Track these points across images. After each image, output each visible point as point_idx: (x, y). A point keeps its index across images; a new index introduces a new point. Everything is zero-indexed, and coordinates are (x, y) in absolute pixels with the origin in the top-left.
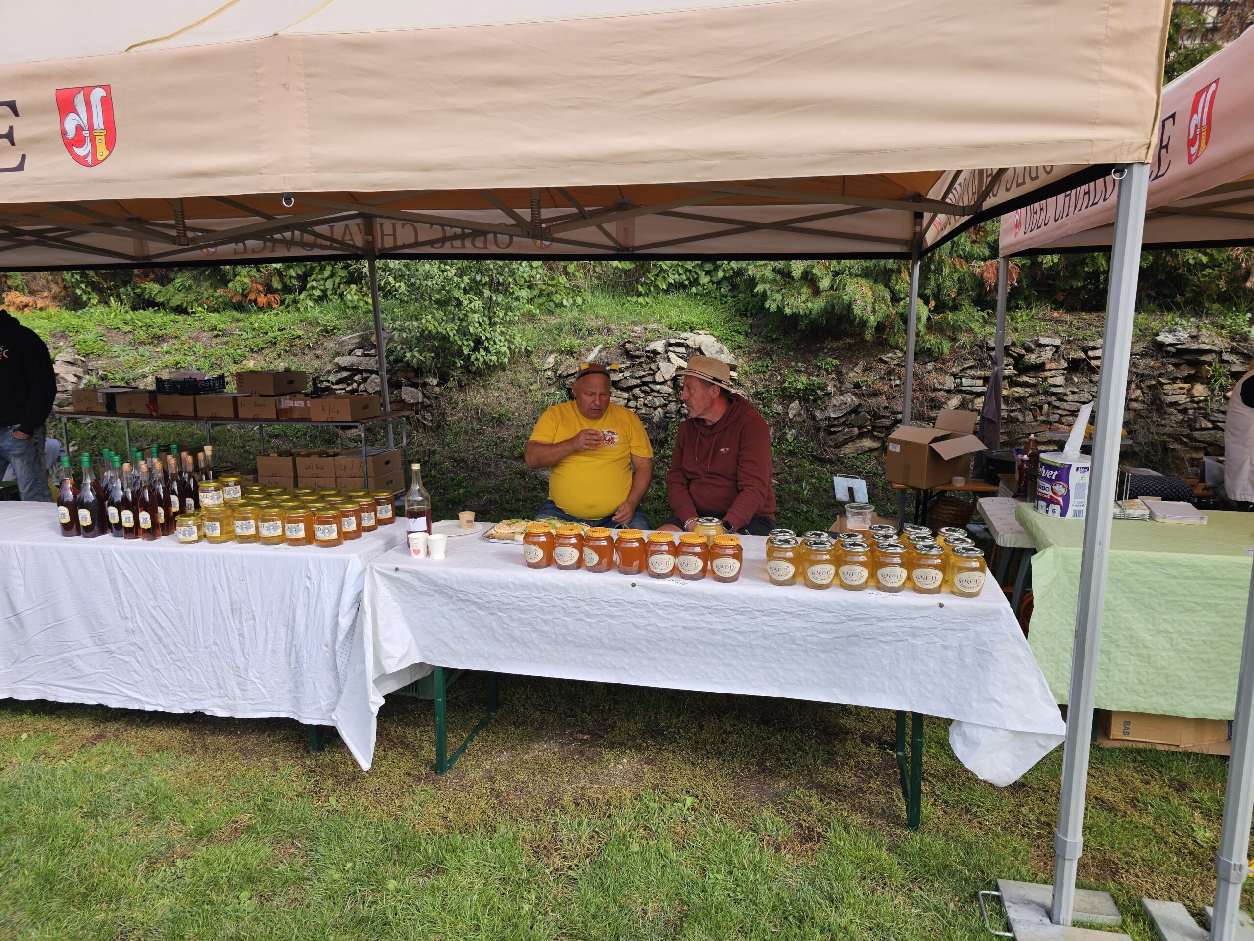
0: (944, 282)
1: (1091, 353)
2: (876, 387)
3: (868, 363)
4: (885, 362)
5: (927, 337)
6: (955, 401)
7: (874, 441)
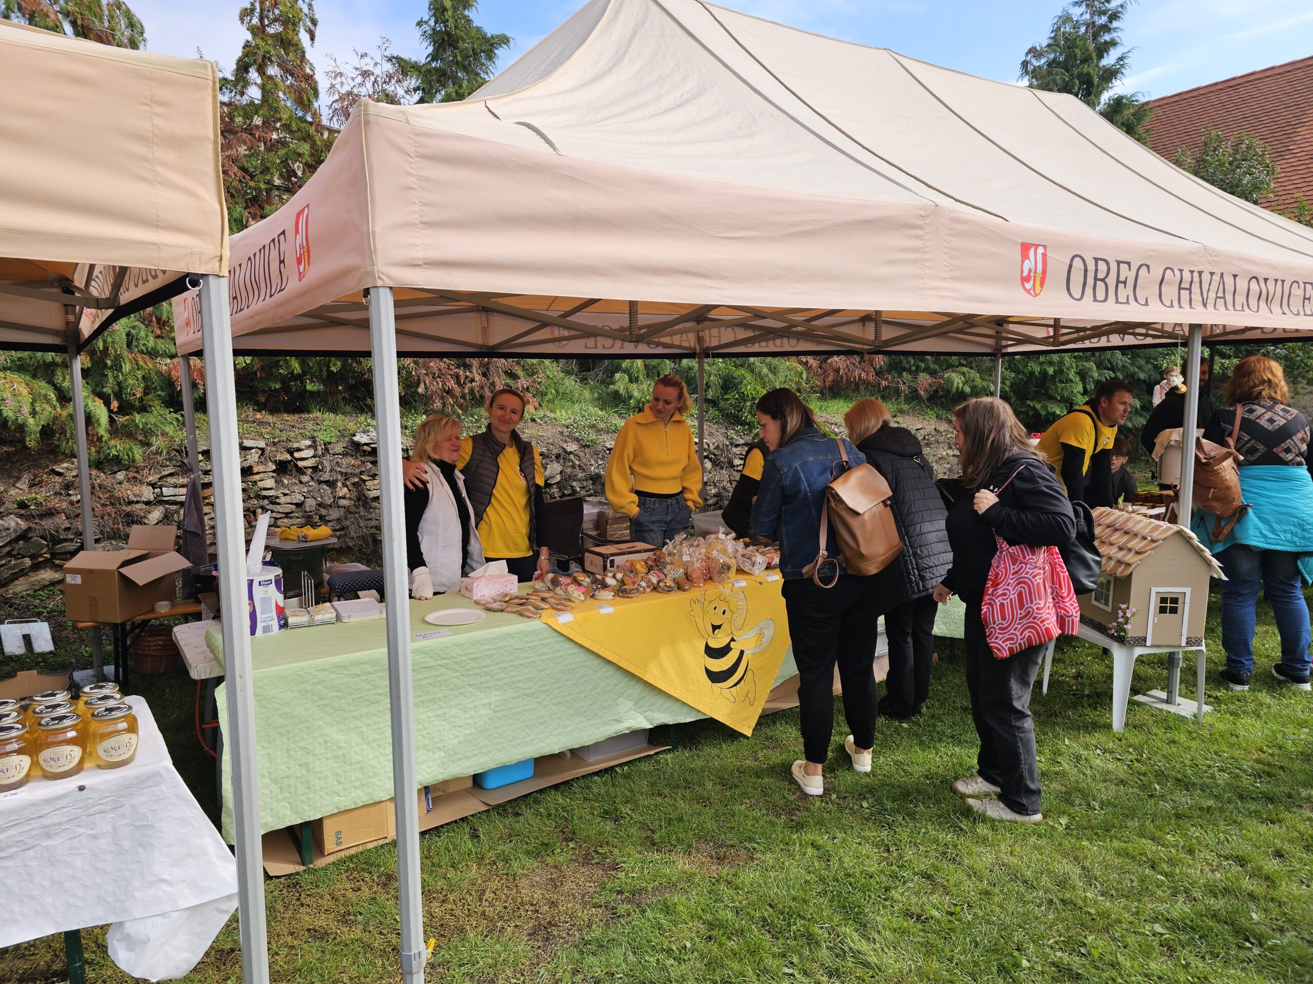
0: (125, 380)
1: (296, 455)
2: (50, 505)
3: (35, 476)
4: (59, 474)
5: (112, 443)
6: (156, 514)
7: (56, 571)
